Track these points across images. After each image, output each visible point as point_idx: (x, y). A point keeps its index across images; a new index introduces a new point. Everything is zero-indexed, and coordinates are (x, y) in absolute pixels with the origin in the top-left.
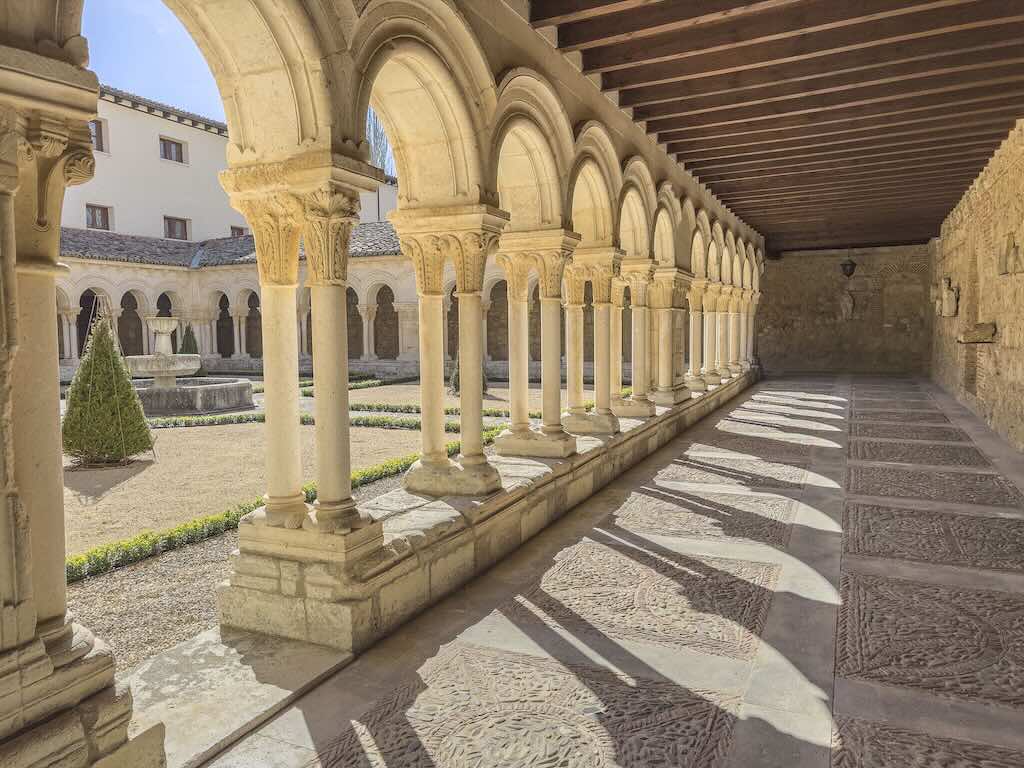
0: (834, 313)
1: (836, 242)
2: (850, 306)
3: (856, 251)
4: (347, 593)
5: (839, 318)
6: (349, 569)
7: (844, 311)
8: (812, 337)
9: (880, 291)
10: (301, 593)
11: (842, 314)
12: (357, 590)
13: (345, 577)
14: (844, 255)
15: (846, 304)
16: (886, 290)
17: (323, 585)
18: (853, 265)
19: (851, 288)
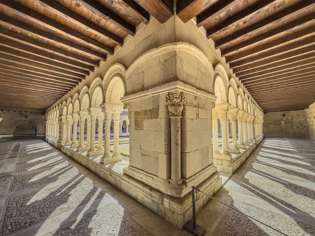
0: (280, 124)
1: (280, 110)
2: (284, 123)
3: (285, 112)
4: (230, 165)
5: (282, 126)
6: (230, 161)
7: (283, 124)
8: (275, 129)
9: (292, 120)
10: (222, 164)
11: (282, 125)
12: (232, 164)
13: (230, 162)
14: (282, 113)
15: (283, 122)
16: (294, 120)
17: (226, 163)
18: (285, 115)
19: (284, 119)
